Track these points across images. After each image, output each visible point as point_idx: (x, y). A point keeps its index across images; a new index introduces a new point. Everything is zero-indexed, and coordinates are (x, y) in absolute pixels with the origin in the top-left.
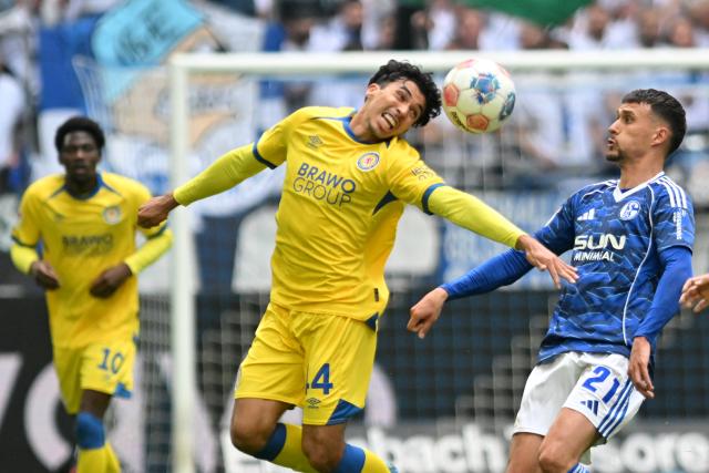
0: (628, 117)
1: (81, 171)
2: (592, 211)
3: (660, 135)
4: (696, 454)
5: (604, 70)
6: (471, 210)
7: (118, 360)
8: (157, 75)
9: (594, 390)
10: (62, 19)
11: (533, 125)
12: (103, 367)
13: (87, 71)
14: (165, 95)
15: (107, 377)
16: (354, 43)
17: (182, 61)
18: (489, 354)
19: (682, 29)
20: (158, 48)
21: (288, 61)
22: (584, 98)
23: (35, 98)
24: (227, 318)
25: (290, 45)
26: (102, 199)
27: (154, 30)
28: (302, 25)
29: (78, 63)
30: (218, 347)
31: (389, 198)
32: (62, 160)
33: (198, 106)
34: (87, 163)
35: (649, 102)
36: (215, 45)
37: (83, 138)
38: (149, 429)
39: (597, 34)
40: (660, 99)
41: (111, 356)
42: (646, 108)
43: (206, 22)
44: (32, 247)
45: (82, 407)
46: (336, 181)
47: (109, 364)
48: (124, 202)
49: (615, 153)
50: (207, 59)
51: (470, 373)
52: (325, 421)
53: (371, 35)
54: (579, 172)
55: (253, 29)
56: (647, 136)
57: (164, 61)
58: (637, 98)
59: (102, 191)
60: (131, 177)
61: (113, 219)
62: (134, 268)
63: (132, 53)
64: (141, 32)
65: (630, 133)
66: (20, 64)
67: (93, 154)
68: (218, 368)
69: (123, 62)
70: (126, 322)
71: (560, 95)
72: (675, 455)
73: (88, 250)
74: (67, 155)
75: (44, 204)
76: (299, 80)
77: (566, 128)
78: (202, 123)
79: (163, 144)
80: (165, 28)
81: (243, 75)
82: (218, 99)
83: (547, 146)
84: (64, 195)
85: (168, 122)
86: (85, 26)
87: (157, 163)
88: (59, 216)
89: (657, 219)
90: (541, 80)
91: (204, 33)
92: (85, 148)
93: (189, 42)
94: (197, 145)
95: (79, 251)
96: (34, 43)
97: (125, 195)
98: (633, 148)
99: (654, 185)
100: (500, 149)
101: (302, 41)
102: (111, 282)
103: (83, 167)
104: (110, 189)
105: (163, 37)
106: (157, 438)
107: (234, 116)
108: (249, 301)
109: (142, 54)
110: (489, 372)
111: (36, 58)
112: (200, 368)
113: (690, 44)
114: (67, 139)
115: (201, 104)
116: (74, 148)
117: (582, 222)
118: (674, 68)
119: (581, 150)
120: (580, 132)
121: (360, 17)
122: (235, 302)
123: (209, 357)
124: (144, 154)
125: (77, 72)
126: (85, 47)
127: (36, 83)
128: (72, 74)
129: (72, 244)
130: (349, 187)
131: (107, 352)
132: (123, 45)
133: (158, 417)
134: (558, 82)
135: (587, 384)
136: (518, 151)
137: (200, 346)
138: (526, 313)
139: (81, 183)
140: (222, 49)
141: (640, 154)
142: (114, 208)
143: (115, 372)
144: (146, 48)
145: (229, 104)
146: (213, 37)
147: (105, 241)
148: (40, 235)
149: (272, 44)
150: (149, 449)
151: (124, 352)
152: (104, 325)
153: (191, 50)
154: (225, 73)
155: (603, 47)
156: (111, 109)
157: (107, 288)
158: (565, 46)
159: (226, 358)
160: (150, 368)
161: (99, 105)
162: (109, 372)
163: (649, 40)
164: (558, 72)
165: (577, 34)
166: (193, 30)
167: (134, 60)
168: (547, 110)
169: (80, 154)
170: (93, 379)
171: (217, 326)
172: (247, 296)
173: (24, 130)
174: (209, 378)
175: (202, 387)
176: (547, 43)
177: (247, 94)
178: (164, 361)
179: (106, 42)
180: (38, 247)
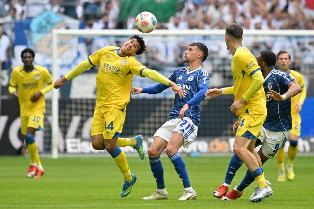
0: (191, 50)
1: (28, 64)
2: (181, 77)
3: (199, 55)
4: (203, 147)
5: (178, 36)
6: (155, 75)
7: (39, 119)
8: (49, 35)
9: (183, 127)
10: (21, 19)
11: (157, 51)
12: (34, 121)
13: (28, 34)
14: (51, 41)
15: (35, 124)
16: (106, 27)
17: (56, 32)
18: (144, 117)
19: (201, 24)
20: (49, 27)
21: (87, 32)
22: (172, 44)
23: (13, 42)
24: (68, 106)
25: (87, 27)
26: (34, 73)
27: (48, 22)
28: (91, 22)
29: (26, 32)
30: (65, 114)
31: (130, 73)
32: (23, 61)
33: (60, 45)
34: (30, 62)
35: (197, 45)
36: (65, 27)
37: (29, 54)
38: (45, 138)
39: (176, 25)
40: (200, 45)
41: (36, 118)
42: (196, 47)
43: (63, 21)
44: (15, 87)
45: (28, 132)
46: (114, 68)
47: (36, 120)
48: (41, 73)
49: (186, 60)
50: (63, 31)
51: (138, 123)
52: (111, 138)
53: (111, 25)
54: (170, 65)
55: (77, 23)
56: (196, 55)
57: (50, 31)
58: (194, 44)
59: (34, 70)
60: (40, 65)
61: (37, 78)
62: (43, 93)
63: (41, 29)
64: (44, 23)
65: (191, 54)
66: (9, 32)
67: (32, 59)
68: (65, 120)
69: (39, 32)
70: (41, 108)
71: (165, 43)
72: (197, 147)
73: (30, 87)
74: (24, 59)
75: (17, 74)
76: (89, 37)
77: (167, 52)
78: (61, 50)
79: (50, 55)
80: (51, 22)
81: (74, 36)
82: (66, 43)
83: (161, 57)
84: (23, 72)
85: (52, 49)
86: (28, 21)
87: (48, 61)
88: (22, 78)
89: (199, 79)
90: (160, 39)
91: (62, 23)
92: (29, 57)
93: (58, 26)
94: (60, 56)
95: (28, 87)
96: (13, 26)
97: (41, 71)
98: (192, 58)
99: (198, 71)
100: (148, 58)
101: (91, 26)
102: (37, 97)
103: (29, 63)
104: (37, 70)
105: (51, 25)
106: (47, 141)
107: (71, 48)
108: (74, 101)
109: (44, 29)
110: (144, 123)
111: (13, 30)
112: (60, 120)
113: (203, 29)
114: (24, 55)
115: (61, 44)
116: (26, 57)
117: (178, 80)
118: (198, 35)
119: (171, 59)
120: (171, 53)
121: (108, 19)
122: (70, 101)
123: (62, 117)
124: (45, 58)
125: (26, 34)
126: (28, 27)
127: (13, 37)
128: (24, 35)
129: (25, 86)
130: (118, 69)
131: (35, 117)
132: (39, 27)
133: (47, 135)
134: (165, 39)
135: (181, 125)
136: (153, 59)
137: (60, 114)
138: (155, 105)
139: (28, 67)
140: (67, 28)
141: (194, 60)
142: (38, 75)
143: (38, 122)
144: (45, 28)
145: (69, 44)
146: (65, 25)
147: (35, 84)
148: (17, 84)
149: (82, 27)
150: (45, 143)
151: (40, 117)
152: (34, 109)
153: (59, 28)
154: (69, 35)
155: (178, 29)
156: (35, 45)
157: (35, 99)
158: (167, 29)
159: (68, 118)
160: (45, 120)
161: (32, 44)
162: (36, 122)
163: (192, 27)
164: (165, 36)
165: (170, 25)
166: (59, 22)
167: (42, 31)
168: (162, 47)
169: (28, 59)
170: (31, 124)
171: (65, 108)
172: (73, 100)
173: (10, 51)
174: (62, 123)
175: (60, 126)
176: (162, 28)
177: (75, 41)
178: (49, 118)
179: (34, 26)
180: (16, 87)
